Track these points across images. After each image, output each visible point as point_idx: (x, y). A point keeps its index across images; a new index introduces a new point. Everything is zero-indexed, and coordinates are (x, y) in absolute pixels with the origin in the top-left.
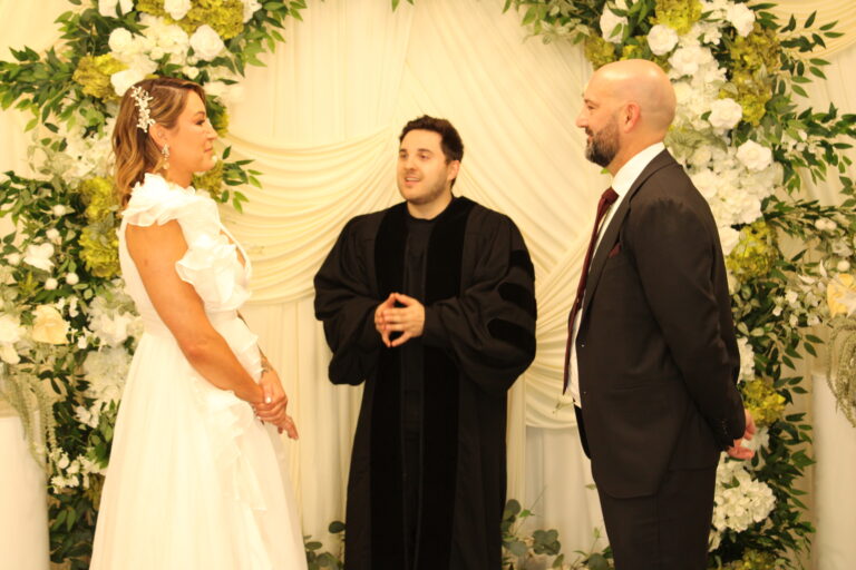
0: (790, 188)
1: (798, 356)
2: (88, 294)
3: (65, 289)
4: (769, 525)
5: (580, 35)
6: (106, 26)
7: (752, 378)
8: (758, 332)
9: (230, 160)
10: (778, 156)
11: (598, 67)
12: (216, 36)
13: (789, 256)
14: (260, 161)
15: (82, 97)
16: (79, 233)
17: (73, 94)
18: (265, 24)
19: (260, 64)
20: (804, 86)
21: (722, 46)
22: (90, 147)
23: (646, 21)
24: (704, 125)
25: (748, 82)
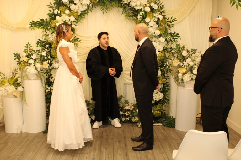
0: (168, 45)
1: (168, 73)
2: (52, 60)
3: (48, 59)
4: (162, 100)
5: (134, 19)
6: (56, 15)
7: (161, 76)
8: (162, 69)
9: (76, 38)
10: (166, 40)
11: (137, 24)
12: (74, 17)
13: (167, 56)
14: (81, 38)
15: (51, 27)
16: (50, 50)
17: (50, 27)
18: (82, 16)
19: (81, 22)
20: (170, 29)
21: (157, 21)
22: (52, 35)
23: (145, 17)
24: (154, 34)
25: (161, 28)
